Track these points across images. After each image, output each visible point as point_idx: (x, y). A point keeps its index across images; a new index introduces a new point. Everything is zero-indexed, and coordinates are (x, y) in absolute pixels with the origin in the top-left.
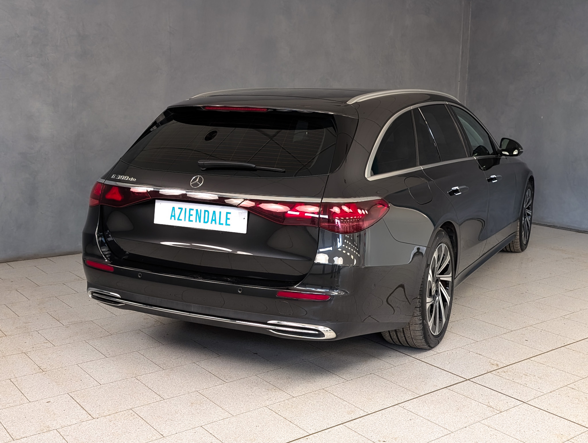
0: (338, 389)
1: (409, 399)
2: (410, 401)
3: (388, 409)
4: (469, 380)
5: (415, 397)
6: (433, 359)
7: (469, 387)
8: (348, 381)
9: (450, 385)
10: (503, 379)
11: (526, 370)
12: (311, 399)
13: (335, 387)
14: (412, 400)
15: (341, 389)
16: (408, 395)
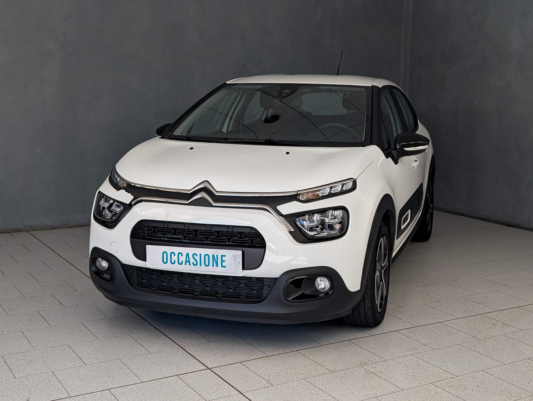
0: (67, 372)
1: (127, 385)
2: (126, 386)
3: (95, 393)
4: (210, 369)
5: (135, 383)
6: (197, 348)
7: (202, 375)
8: (86, 365)
9: (185, 373)
10: (246, 370)
11: (281, 362)
12: (29, 381)
13: (66, 371)
14: (128, 386)
15: (70, 373)
16: (131, 381)
